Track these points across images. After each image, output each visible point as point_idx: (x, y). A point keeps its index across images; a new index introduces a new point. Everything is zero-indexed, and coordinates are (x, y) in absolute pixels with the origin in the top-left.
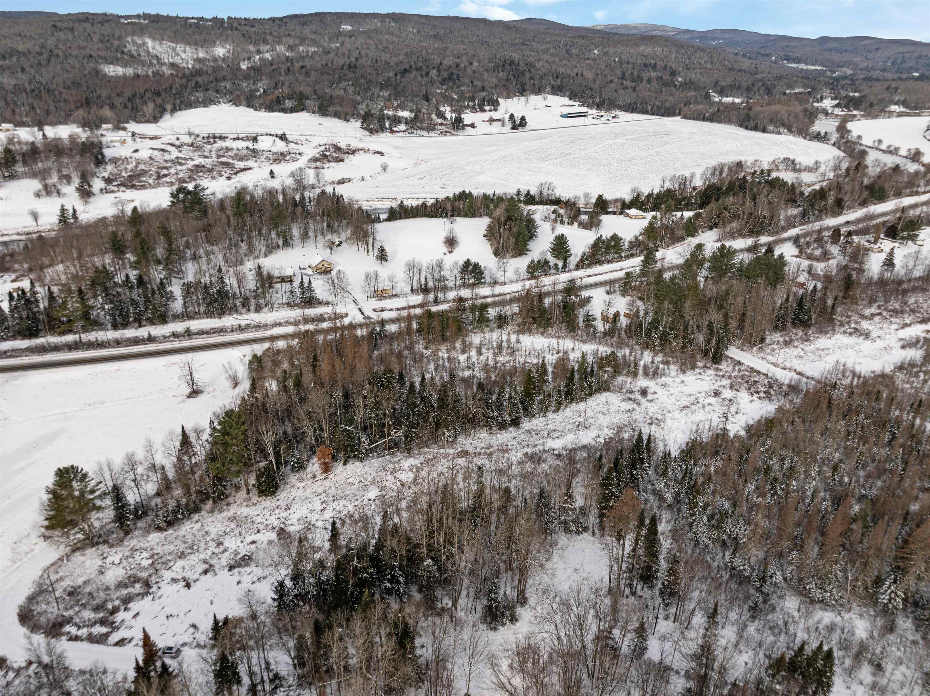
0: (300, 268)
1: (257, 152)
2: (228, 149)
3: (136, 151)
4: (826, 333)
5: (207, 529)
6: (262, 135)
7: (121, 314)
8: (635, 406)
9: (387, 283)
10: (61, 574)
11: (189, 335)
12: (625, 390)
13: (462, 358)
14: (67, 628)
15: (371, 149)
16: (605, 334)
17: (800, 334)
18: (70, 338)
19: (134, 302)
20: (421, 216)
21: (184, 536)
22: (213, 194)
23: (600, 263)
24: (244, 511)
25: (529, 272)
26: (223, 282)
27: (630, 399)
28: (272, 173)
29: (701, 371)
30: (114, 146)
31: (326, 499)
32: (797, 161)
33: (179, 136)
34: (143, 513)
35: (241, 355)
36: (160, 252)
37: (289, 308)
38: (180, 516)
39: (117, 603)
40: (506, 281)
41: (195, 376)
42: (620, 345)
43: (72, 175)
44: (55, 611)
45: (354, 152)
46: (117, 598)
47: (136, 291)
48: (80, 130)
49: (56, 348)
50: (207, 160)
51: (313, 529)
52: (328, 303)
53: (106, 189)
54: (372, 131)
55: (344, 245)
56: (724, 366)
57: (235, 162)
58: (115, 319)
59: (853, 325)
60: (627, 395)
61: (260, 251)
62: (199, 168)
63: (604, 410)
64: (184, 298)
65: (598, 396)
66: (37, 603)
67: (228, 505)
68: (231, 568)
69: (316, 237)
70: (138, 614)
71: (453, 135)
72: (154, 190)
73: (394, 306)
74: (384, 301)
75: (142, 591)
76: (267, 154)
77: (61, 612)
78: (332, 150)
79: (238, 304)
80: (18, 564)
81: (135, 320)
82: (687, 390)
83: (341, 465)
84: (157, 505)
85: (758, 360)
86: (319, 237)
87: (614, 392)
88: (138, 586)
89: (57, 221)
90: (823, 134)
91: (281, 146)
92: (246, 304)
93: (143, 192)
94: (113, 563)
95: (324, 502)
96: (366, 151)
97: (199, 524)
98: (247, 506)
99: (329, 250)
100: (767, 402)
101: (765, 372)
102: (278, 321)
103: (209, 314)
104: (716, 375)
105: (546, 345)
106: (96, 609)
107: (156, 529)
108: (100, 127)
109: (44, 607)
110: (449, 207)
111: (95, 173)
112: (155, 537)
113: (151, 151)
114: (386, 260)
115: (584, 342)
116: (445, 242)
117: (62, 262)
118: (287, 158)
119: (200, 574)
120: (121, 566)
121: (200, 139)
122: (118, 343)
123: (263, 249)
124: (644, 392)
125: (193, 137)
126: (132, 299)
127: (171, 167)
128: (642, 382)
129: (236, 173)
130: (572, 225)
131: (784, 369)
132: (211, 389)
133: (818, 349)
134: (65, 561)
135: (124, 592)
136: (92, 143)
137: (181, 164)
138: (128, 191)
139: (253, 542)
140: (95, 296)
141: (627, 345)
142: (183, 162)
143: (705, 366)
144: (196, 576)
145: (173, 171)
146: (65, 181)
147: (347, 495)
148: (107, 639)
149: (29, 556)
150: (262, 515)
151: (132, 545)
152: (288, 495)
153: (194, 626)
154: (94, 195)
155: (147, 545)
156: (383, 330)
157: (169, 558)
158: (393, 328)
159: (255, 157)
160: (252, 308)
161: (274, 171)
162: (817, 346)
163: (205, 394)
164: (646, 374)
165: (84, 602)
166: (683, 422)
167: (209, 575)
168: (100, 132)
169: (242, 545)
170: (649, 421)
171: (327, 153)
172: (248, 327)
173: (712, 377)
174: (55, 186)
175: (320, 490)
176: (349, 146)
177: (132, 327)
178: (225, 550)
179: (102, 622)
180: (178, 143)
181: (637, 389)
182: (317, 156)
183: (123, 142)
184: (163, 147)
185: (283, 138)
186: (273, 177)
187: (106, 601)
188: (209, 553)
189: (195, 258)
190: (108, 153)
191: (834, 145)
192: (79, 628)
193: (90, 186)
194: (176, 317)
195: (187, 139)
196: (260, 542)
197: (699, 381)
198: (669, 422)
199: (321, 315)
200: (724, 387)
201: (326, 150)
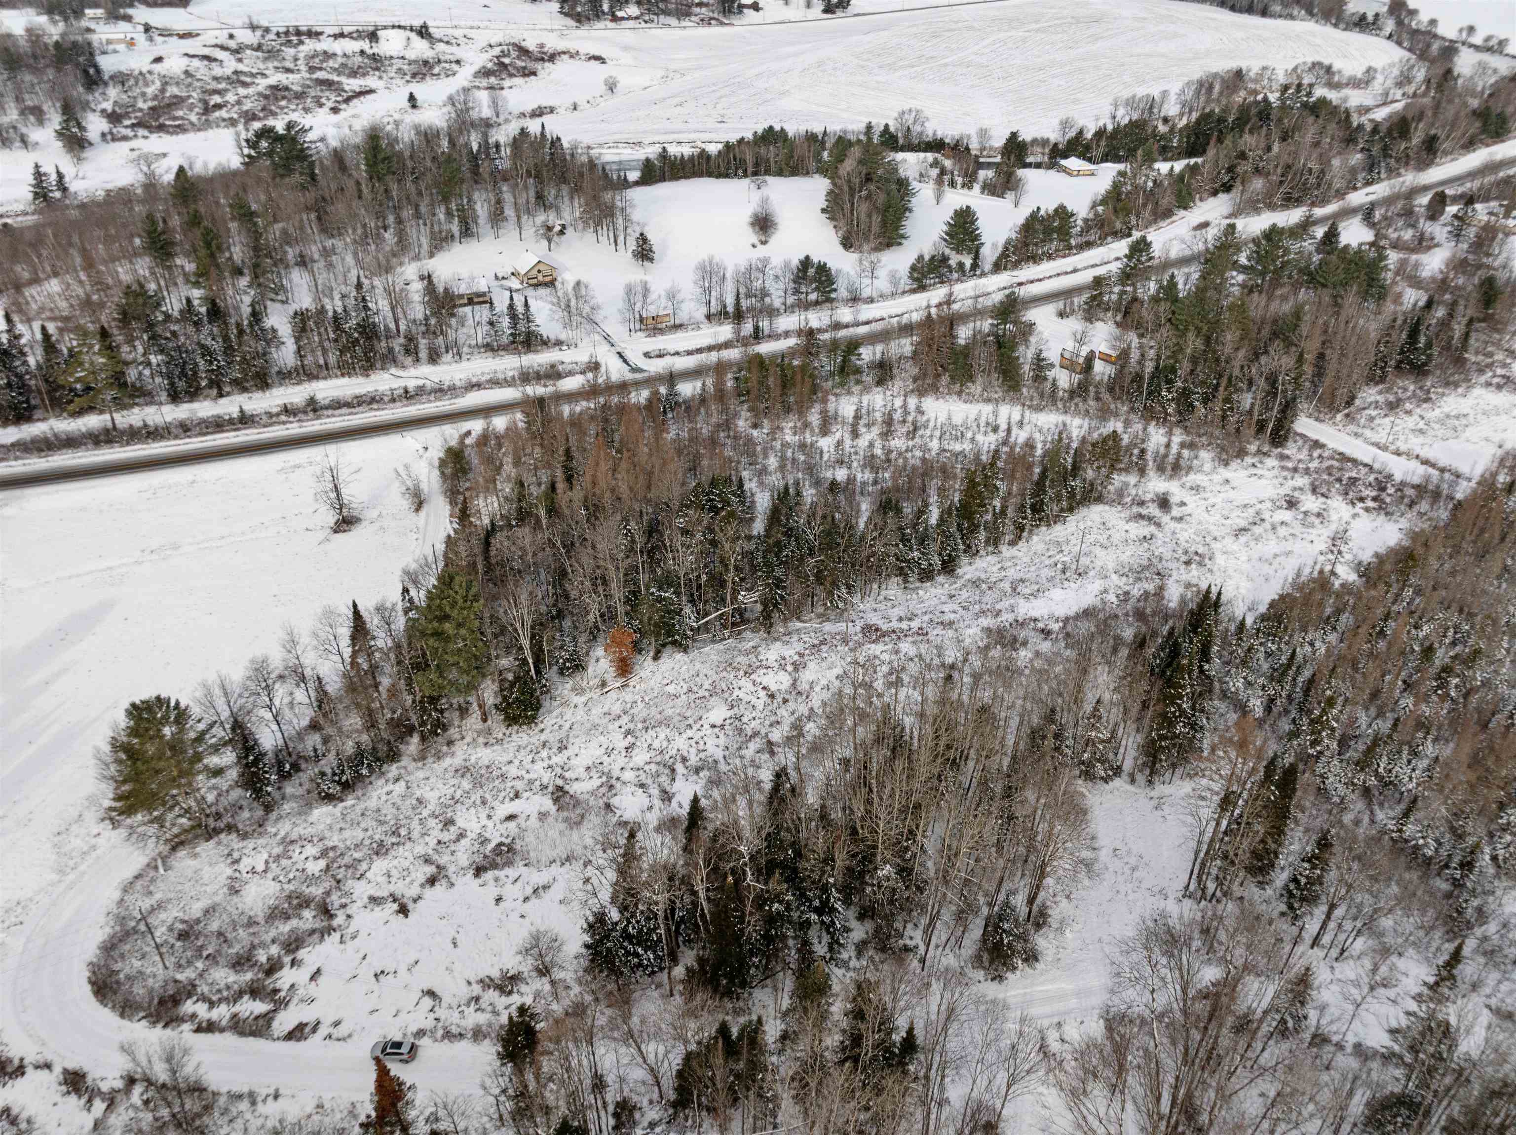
0: (497, 278)
1: (381, 61)
2: (328, 56)
3: (159, 60)
4: (1456, 385)
5: (418, 794)
6: (385, 28)
7: (183, 374)
8: (1153, 528)
9: (664, 302)
10: (158, 896)
11: (315, 410)
12: (1128, 500)
13: (826, 443)
14: (189, 1007)
15: (581, 51)
16: (1072, 393)
17: (1412, 388)
18: (93, 422)
19: (206, 351)
20: (700, 175)
21: (379, 810)
22: (322, 140)
23: (1035, 259)
24: (483, 755)
25: (914, 279)
26: (366, 308)
27: (1141, 517)
28: (412, 98)
29: (1255, 460)
30: (115, 51)
31: (631, 726)
32: (1335, 68)
33: (234, 32)
34: (293, 766)
35: (419, 447)
36: (238, 252)
37: (489, 354)
38: (364, 772)
39: (275, 950)
40: (875, 295)
41: (345, 492)
42: (1104, 414)
43: (45, 108)
44: (159, 970)
45: (552, 57)
46: (273, 941)
47: (205, 330)
48: (43, 19)
49: (71, 442)
50: (291, 76)
51: (618, 785)
52: (559, 343)
53: (111, 133)
54: (579, 19)
55: (569, 231)
56: (1291, 449)
57: (343, 79)
58: (172, 384)
59: (1499, 371)
60: (1135, 509)
61: (420, 246)
62: (277, 92)
63: (1102, 539)
64: (298, 339)
65: (1083, 511)
66: (122, 956)
67: (450, 743)
68: (479, 871)
69: (519, 218)
70: (318, 972)
71: (722, 24)
72: (201, 134)
73: (682, 347)
74: (660, 338)
75: (318, 925)
76: (398, 64)
77: (170, 973)
78: (514, 54)
79: (397, 349)
80: (71, 877)
81: (212, 384)
82: (1240, 497)
83: (649, 660)
84: (315, 750)
85: (1348, 438)
86: (524, 218)
87: (1111, 503)
88: (307, 914)
89: (30, 196)
90: (1370, 18)
91: (420, 49)
92: (411, 349)
93: (181, 137)
94: (253, 871)
95: (628, 732)
96: (574, 55)
97: (402, 783)
98: (486, 744)
99: (545, 243)
100: (1382, 517)
101: (1367, 460)
102: (474, 380)
103: (346, 369)
104: (1283, 468)
105: (972, 417)
106: (239, 963)
107: (323, 798)
108: (83, 14)
109: (137, 964)
110: (749, 159)
111: (88, 103)
112: (323, 814)
113: (186, 60)
114: (651, 260)
115: (1038, 409)
116: (753, 224)
117: (56, 274)
118: (436, 70)
119: (422, 886)
120: (270, 875)
121: (272, 36)
122: (185, 428)
123: (425, 242)
124: (1164, 503)
125: (259, 33)
126: (203, 346)
127: (226, 90)
128: (1156, 484)
129: (347, 100)
130: (970, 188)
131: (1398, 453)
132: (374, 514)
133: (1448, 416)
134: (161, 871)
135: (285, 928)
136: (75, 44)
137: (245, 85)
138: (154, 137)
139: (511, 817)
140: (130, 341)
141: (1116, 415)
142: (248, 80)
143: (1259, 452)
144: (414, 891)
145: (231, 97)
146: (32, 118)
147: (670, 718)
148: (269, 1025)
149: (90, 859)
150: (517, 762)
151: (282, 833)
152: (561, 722)
153: (431, 993)
154: (91, 144)
155: (310, 830)
156: (672, 393)
157: (357, 855)
158: (687, 389)
159: (378, 69)
160: (423, 354)
161: (417, 96)
162: (1446, 409)
163: (364, 523)
164: (1161, 469)
165: (210, 950)
166: (1244, 558)
167: (440, 888)
168: (84, 23)
169: (490, 824)
170: (1184, 558)
171: (507, 61)
172: (421, 391)
173: (1276, 472)
174: (15, 128)
175: (617, 709)
176: (542, 46)
177: (206, 397)
178: (461, 836)
179: (254, 991)
180: (232, 44)
181: (1148, 497)
182: (490, 65)
183: (131, 43)
184: (207, 51)
185: (423, 32)
186: (414, 106)
187: (253, 947)
188: (433, 842)
189: (303, 262)
190: (107, 64)
191: (1390, 37)
192: (212, 1005)
193: (82, 128)
194: (286, 376)
195: (247, 37)
196: (524, 816)
197: (1253, 479)
198: (1220, 560)
199: (553, 366)
200: (1301, 489)
201: (504, 54)
